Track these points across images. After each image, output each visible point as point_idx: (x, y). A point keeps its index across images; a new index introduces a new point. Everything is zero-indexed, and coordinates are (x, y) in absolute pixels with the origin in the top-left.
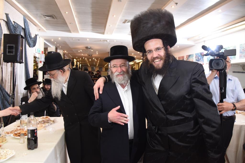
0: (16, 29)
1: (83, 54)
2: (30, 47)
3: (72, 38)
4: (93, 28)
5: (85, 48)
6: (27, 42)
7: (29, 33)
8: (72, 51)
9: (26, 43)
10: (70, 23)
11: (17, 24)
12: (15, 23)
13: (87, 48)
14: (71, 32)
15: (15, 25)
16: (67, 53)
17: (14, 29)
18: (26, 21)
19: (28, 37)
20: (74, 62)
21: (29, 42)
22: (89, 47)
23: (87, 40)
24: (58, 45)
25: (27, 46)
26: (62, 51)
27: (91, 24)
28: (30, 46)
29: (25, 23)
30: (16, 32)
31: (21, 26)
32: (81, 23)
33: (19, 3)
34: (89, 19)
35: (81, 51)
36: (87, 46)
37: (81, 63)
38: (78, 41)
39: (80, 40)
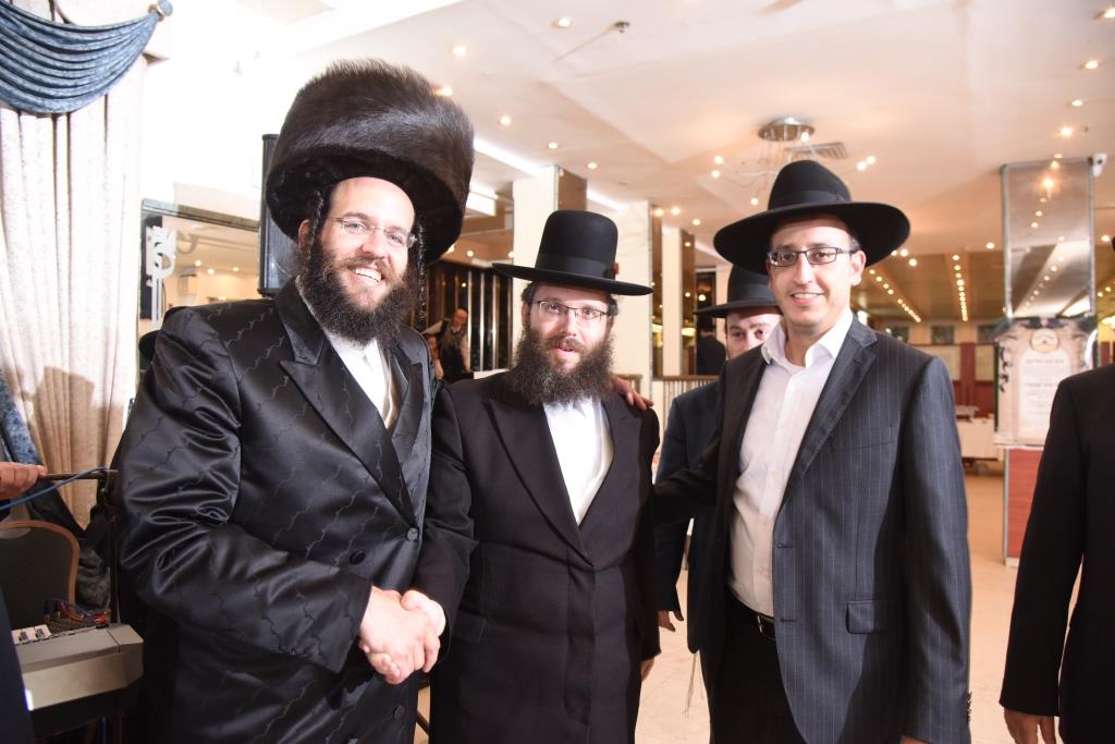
13: (772, 130)
16: (697, 222)
22: (791, 121)
26: (645, 204)
36: (765, 115)
37: (863, 301)
38: (616, 33)
39: (628, 24)
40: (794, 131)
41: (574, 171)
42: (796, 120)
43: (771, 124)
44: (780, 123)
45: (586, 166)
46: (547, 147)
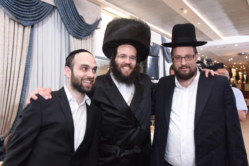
0: (154, 49)
1: (235, 62)
2: (169, 63)
3: (216, 47)
4: (238, 31)
5: (237, 55)
6: (166, 58)
7: (167, 50)
8: (223, 60)
9: (165, 60)
10: (207, 32)
11: (155, 44)
12: (153, 44)
13: (240, 54)
14: (213, 40)
15: (154, 45)
16: (218, 63)
17: (153, 50)
18: (163, 39)
19: (166, 53)
20: (232, 72)
21: (167, 59)
22: (243, 53)
23: (235, 45)
24: (203, 56)
25: (166, 62)
27: (233, 27)
28: (168, 61)
29: (163, 41)
30: (154, 52)
31: (159, 45)
32: (220, 28)
33: (155, 25)
34: (229, 23)
35: (231, 59)
37: (245, 72)
38: (224, 48)
39: (225, 47)
40: (243, 55)
41: (203, 58)
42: (244, 53)
43: (240, 53)
44: (241, 54)
45: (205, 57)
46: (202, 55)
